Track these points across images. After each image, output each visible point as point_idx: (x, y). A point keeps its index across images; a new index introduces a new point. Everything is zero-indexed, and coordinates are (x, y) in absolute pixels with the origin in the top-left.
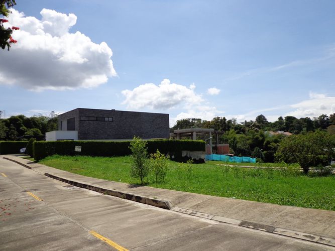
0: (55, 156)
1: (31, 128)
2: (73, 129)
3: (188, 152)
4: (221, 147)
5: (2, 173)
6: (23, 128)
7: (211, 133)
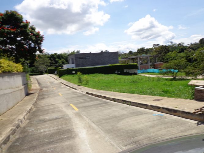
1: (61, 59)
3: (128, 70)
4: (157, 64)
6: (57, 59)
7: (149, 57)
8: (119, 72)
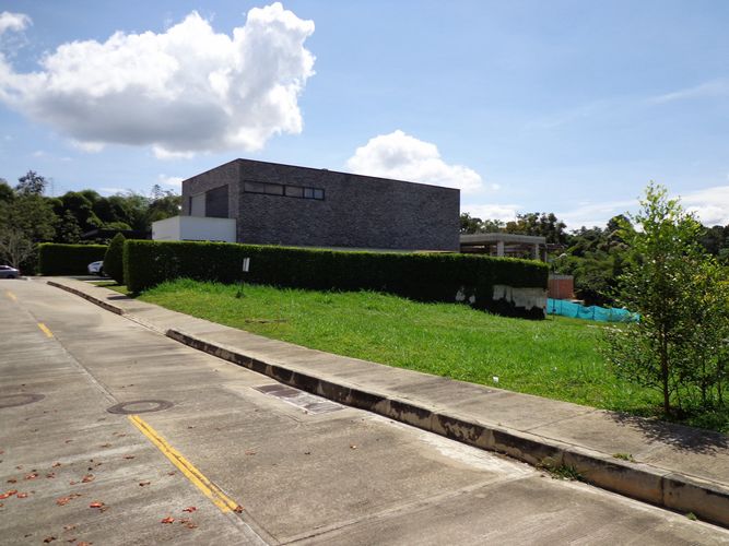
0: (181, 281)
1: (111, 221)
2: (223, 214)
4: (554, 282)
5: (41, 322)
6: (94, 219)
7: (537, 247)
8: (472, 299)
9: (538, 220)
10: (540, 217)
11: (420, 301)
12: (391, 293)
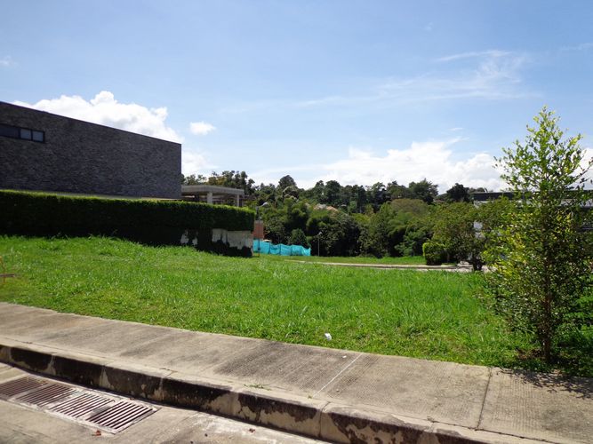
7: (238, 198)
8: (195, 242)
9: (234, 177)
10: (235, 174)
11: (150, 245)
12: (121, 238)
